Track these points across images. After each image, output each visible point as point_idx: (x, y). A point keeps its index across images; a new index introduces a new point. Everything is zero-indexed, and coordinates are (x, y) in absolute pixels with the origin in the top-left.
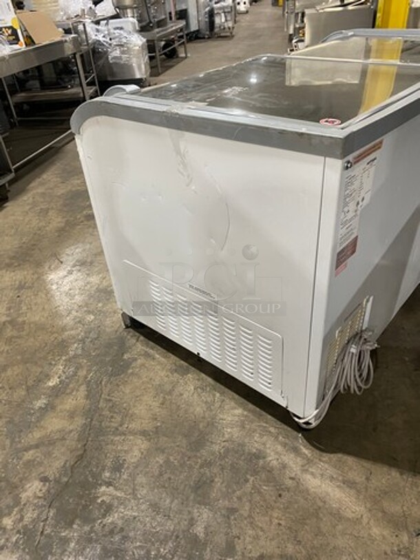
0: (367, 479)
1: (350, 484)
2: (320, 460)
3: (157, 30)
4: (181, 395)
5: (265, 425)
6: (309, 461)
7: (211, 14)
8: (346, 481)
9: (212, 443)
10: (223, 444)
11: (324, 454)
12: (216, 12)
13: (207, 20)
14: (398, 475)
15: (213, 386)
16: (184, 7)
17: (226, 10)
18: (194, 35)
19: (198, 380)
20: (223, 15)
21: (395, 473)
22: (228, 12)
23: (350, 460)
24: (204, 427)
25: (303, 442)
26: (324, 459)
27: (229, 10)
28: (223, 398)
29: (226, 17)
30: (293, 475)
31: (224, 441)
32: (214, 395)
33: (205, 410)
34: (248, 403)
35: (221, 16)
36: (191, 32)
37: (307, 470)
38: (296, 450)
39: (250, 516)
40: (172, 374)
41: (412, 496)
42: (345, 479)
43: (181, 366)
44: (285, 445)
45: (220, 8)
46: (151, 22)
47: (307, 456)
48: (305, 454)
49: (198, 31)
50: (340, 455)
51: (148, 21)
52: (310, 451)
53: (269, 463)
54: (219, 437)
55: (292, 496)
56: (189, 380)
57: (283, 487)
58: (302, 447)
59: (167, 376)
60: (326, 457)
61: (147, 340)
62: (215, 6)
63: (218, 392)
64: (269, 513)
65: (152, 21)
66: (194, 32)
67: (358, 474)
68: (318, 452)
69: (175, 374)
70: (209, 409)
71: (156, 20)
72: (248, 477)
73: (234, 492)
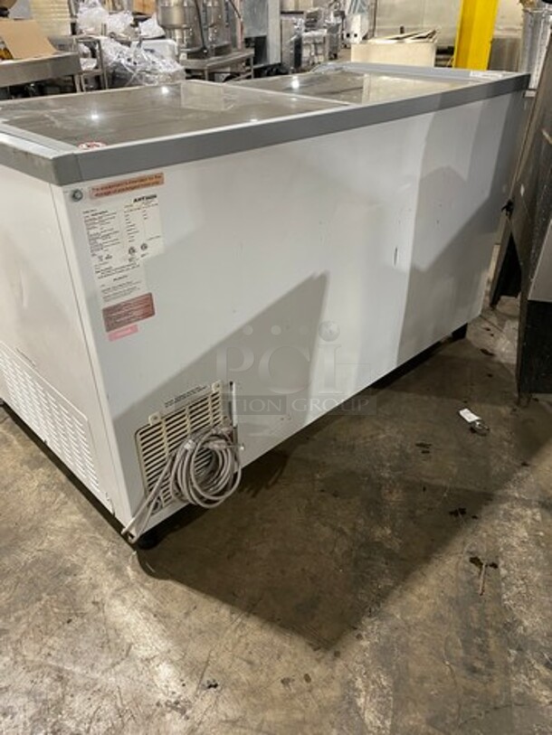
0: (187, 614)
1: (161, 616)
2: (142, 585)
3: (213, 58)
4: (19, 490)
5: (99, 536)
6: (129, 585)
7: (298, 45)
8: (159, 613)
9: (23, 550)
10: (35, 553)
11: (151, 579)
12: (304, 42)
13: (292, 51)
14: (228, 613)
15: (62, 484)
16: (261, 34)
17: (317, 41)
18: (274, 70)
19: (49, 476)
20: (313, 46)
21: (225, 611)
22: (320, 43)
23: (179, 589)
24: (24, 530)
25: (133, 562)
26: (147, 584)
27: (321, 40)
28: (67, 499)
29: (316, 49)
30: (98, 599)
31: (40, 550)
32: (58, 495)
33: (37, 511)
34: (94, 509)
35: (311, 48)
36: (269, 66)
37: (119, 595)
38: (118, 571)
39: (19, 641)
40: (22, 465)
41: (230, 641)
42: (160, 611)
43: (37, 458)
44: (109, 562)
45: (309, 38)
46: (205, 48)
47: (129, 578)
48: (128, 576)
49: (280, 64)
50: (170, 582)
51: (202, 46)
52: (136, 573)
53: (78, 582)
54: (36, 544)
55: (83, 624)
56: (37, 475)
57: (79, 612)
58: (129, 568)
59: (14, 468)
60: (151, 582)
61: (14, 423)
62: (305, 35)
63: (65, 492)
64: (44, 640)
65: (208, 47)
66: (275, 65)
67: (179, 607)
68: (145, 575)
69: (25, 467)
70: (43, 511)
71: (214, 46)
72: (44, 595)
73: (16, 610)
